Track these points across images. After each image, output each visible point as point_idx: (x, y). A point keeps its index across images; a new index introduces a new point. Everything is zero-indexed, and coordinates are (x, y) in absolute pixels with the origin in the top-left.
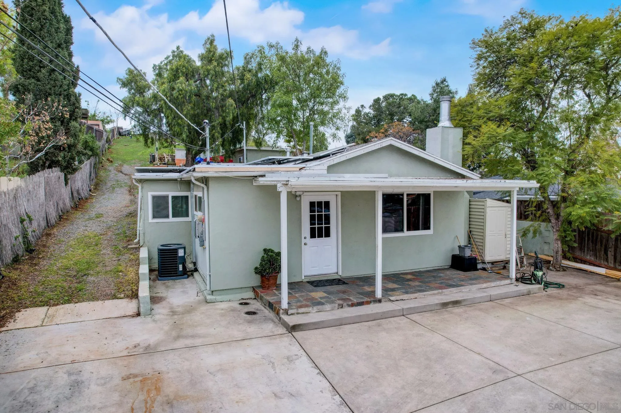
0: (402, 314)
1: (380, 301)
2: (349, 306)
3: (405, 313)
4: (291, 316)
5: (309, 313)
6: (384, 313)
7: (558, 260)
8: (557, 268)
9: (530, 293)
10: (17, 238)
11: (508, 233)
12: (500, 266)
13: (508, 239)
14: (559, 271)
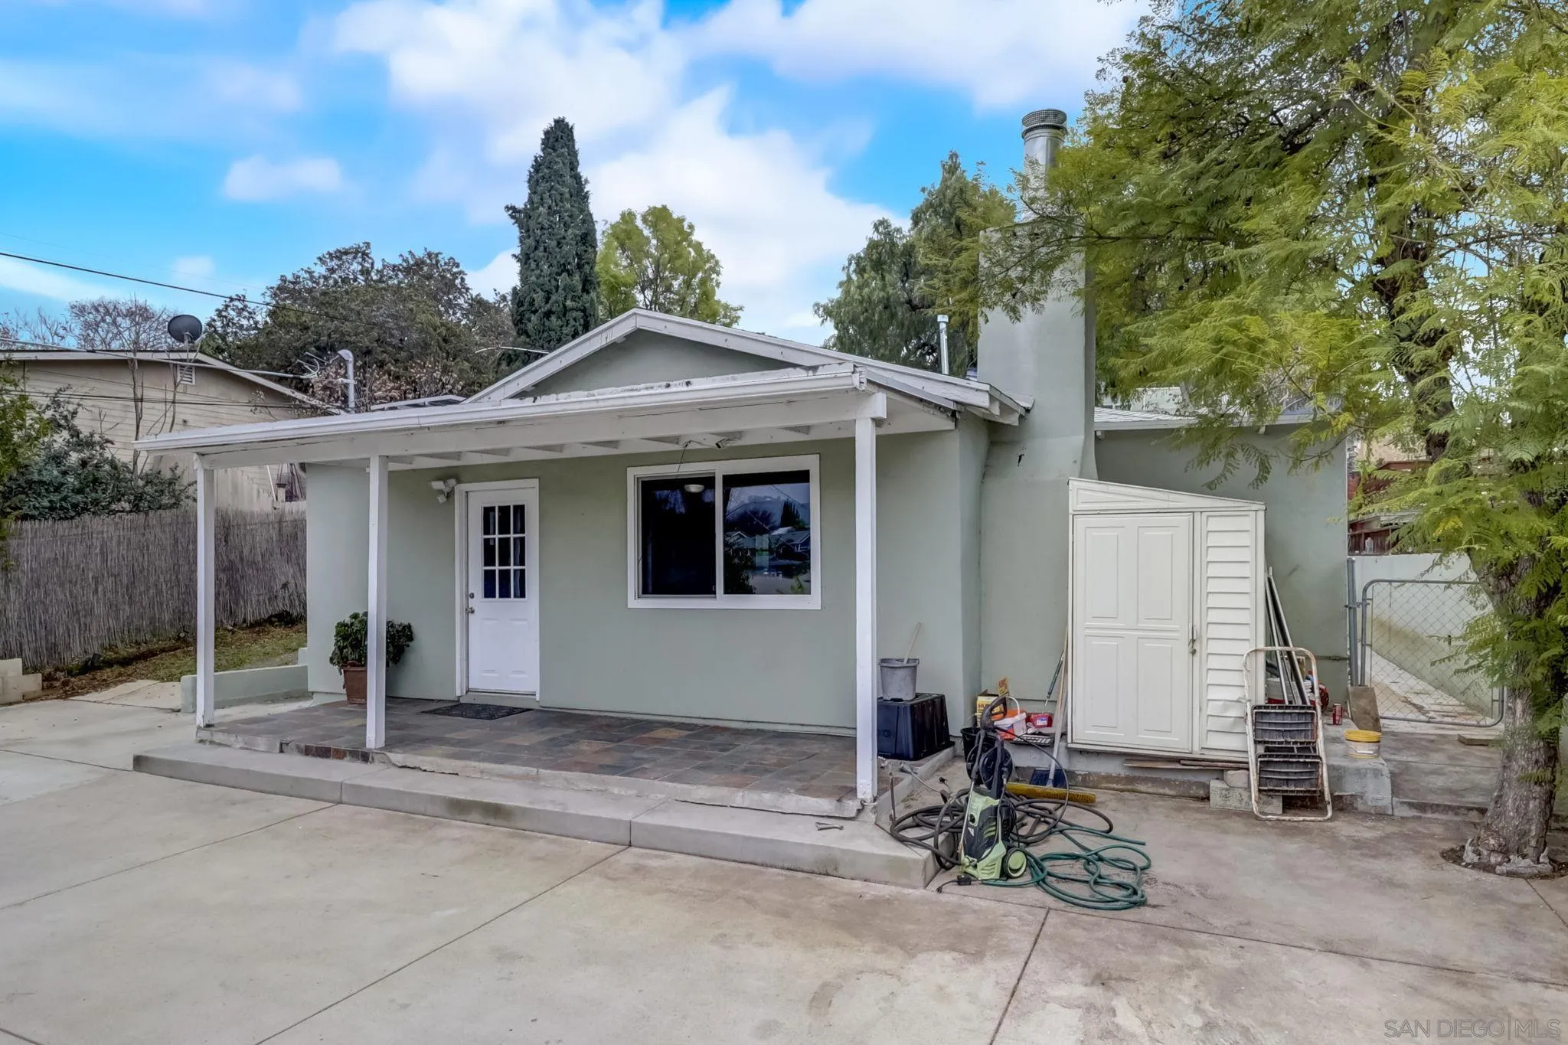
1: (365, 757)
2: (300, 749)
7: (1504, 805)
8: (1485, 853)
9: (836, 869)
10: (285, 586)
11: (1213, 631)
12: (1183, 783)
13: (1214, 663)
14: (1489, 868)
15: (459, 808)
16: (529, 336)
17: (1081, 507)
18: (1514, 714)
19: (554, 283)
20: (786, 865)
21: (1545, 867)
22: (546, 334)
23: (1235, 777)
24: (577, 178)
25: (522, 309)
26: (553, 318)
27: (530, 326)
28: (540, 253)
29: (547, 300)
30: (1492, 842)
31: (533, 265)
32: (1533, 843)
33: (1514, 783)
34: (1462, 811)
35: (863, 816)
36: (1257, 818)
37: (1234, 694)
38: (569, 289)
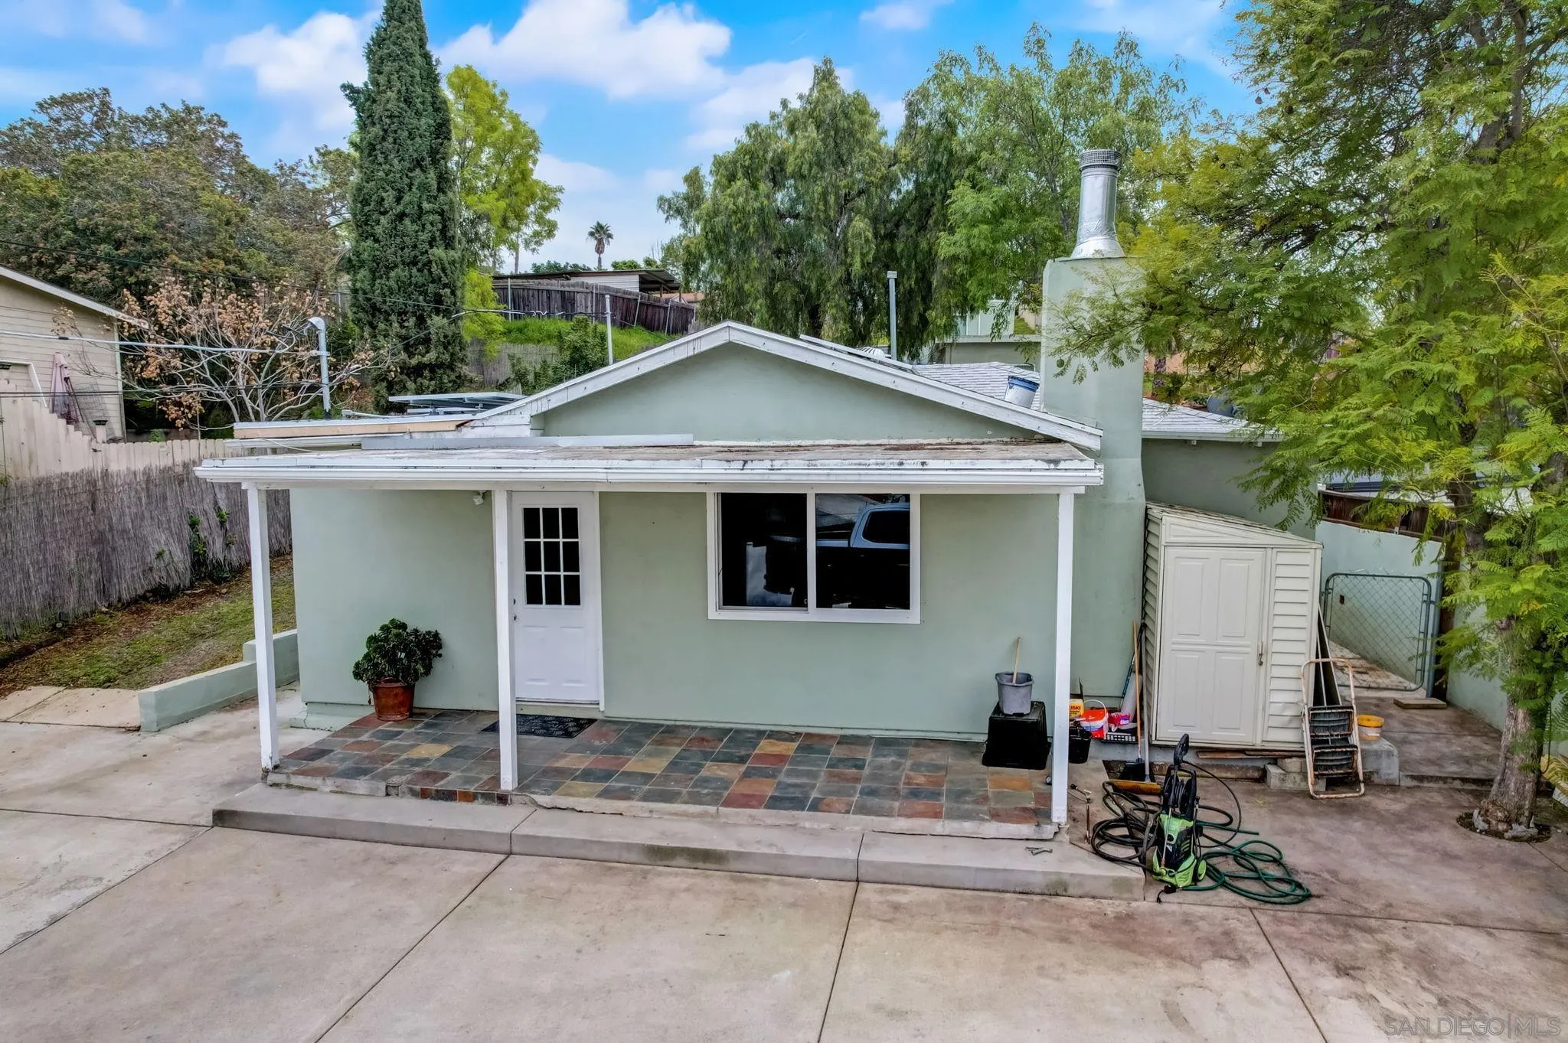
0: (506, 847)
1: (503, 799)
2: (414, 793)
3: (515, 849)
4: (274, 790)
5: (315, 790)
6: (451, 832)
7: (1507, 786)
8: (1494, 822)
9: (1066, 890)
10: (160, 555)
11: (1277, 646)
12: (1242, 768)
13: (1276, 672)
14: (1499, 835)
15: (660, 854)
16: (377, 241)
17: (1173, 539)
18: (1516, 719)
19: (406, 181)
20: (1018, 890)
21: (1534, 831)
22: (398, 240)
23: (1293, 764)
24: (427, 56)
25: (367, 209)
26: (407, 221)
27: (379, 230)
28: (388, 145)
29: (398, 200)
30: (1500, 814)
31: (380, 158)
32: (1526, 814)
33: (1516, 772)
34: (1449, 780)
35: (1059, 837)
36: (1312, 797)
37: (1291, 697)
38: (424, 187)
